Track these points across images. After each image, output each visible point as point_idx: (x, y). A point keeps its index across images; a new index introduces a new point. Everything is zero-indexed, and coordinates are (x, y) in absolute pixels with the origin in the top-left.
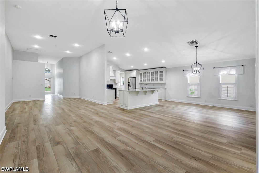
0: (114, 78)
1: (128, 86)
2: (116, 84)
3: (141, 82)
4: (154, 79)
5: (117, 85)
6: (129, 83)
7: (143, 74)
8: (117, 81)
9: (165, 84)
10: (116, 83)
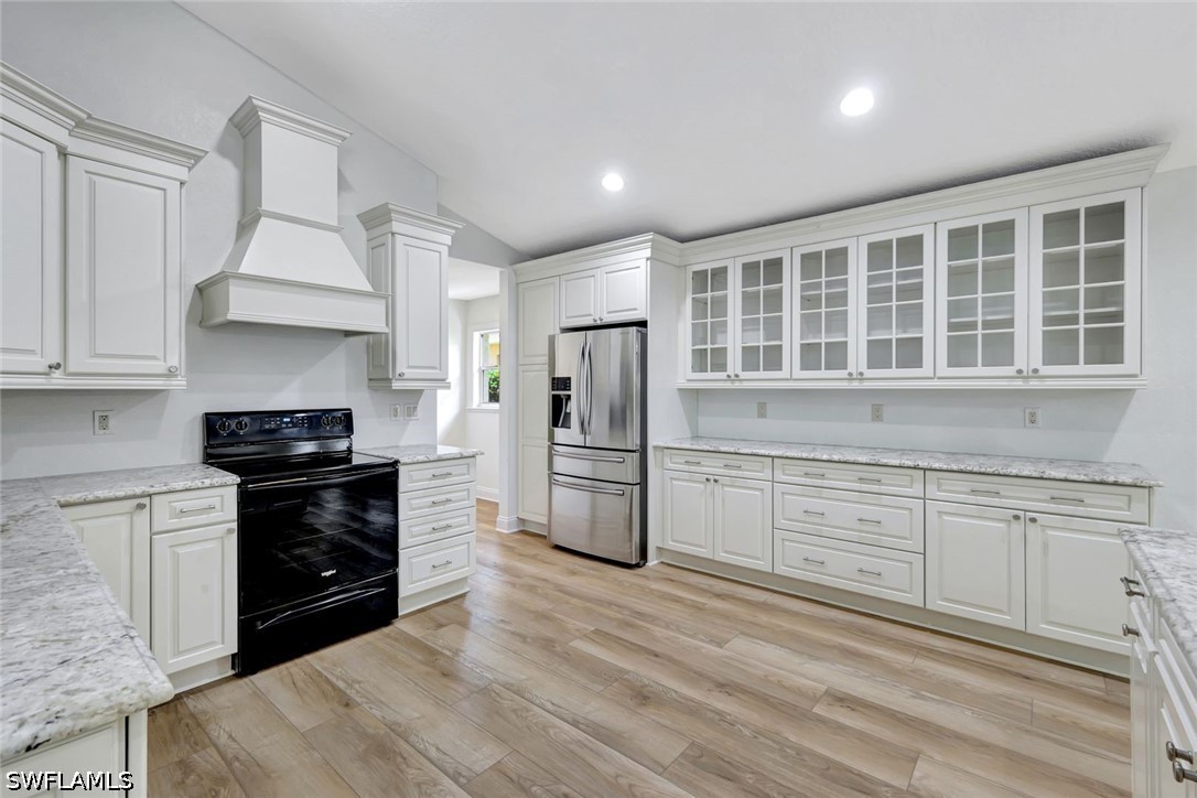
0: (368, 317)
1: (555, 423)
2: (410, 401)
3: (711, 379)
4: (934, 331)
5: (411, 411)
6: (561, 384)
7: (735, 279)
8: (408, 365)
9: (1119, 398)
10: (396, 385)
